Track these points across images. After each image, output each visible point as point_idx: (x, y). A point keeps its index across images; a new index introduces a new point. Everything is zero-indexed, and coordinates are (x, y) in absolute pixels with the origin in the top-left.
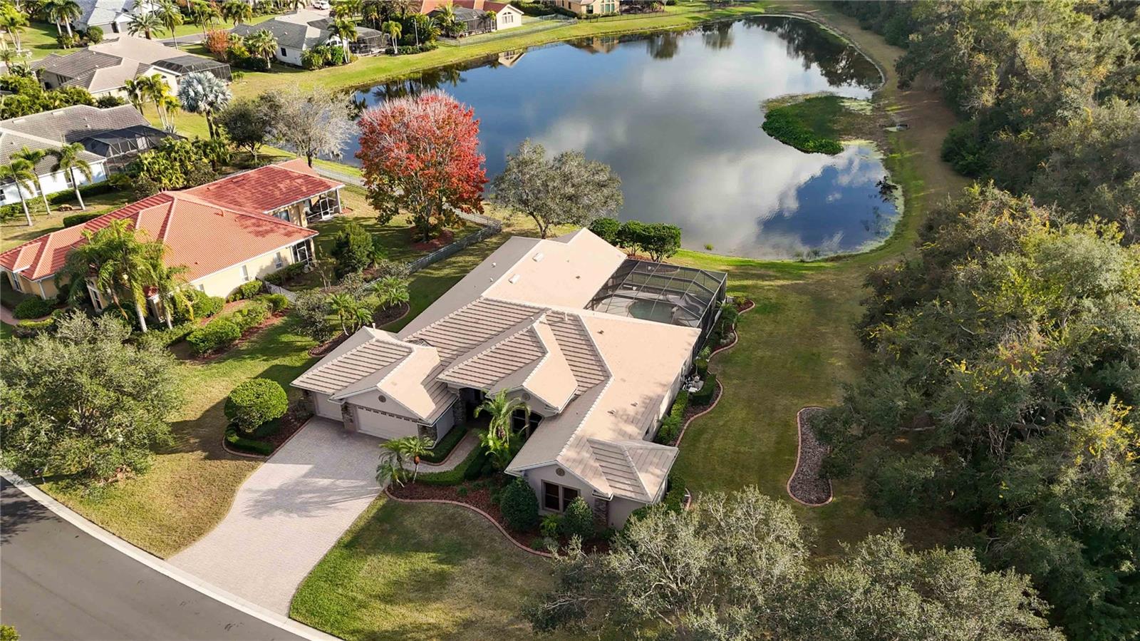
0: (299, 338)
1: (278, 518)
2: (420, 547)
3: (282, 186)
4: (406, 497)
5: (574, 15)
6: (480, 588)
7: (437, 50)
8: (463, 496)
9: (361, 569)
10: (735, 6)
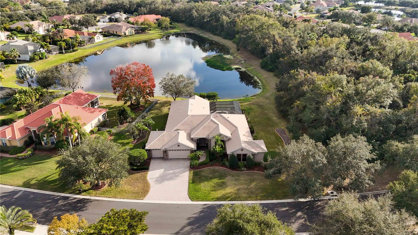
0: (124, 141)
1: (166, 183)
2: (211, 178)
3: (82, 98)
4: (198, 169)
5: (120, 36)
6: (234, 182)
7: (78, 51)
8: (212, 165)
9: (201, 187)
10: (170, 30)
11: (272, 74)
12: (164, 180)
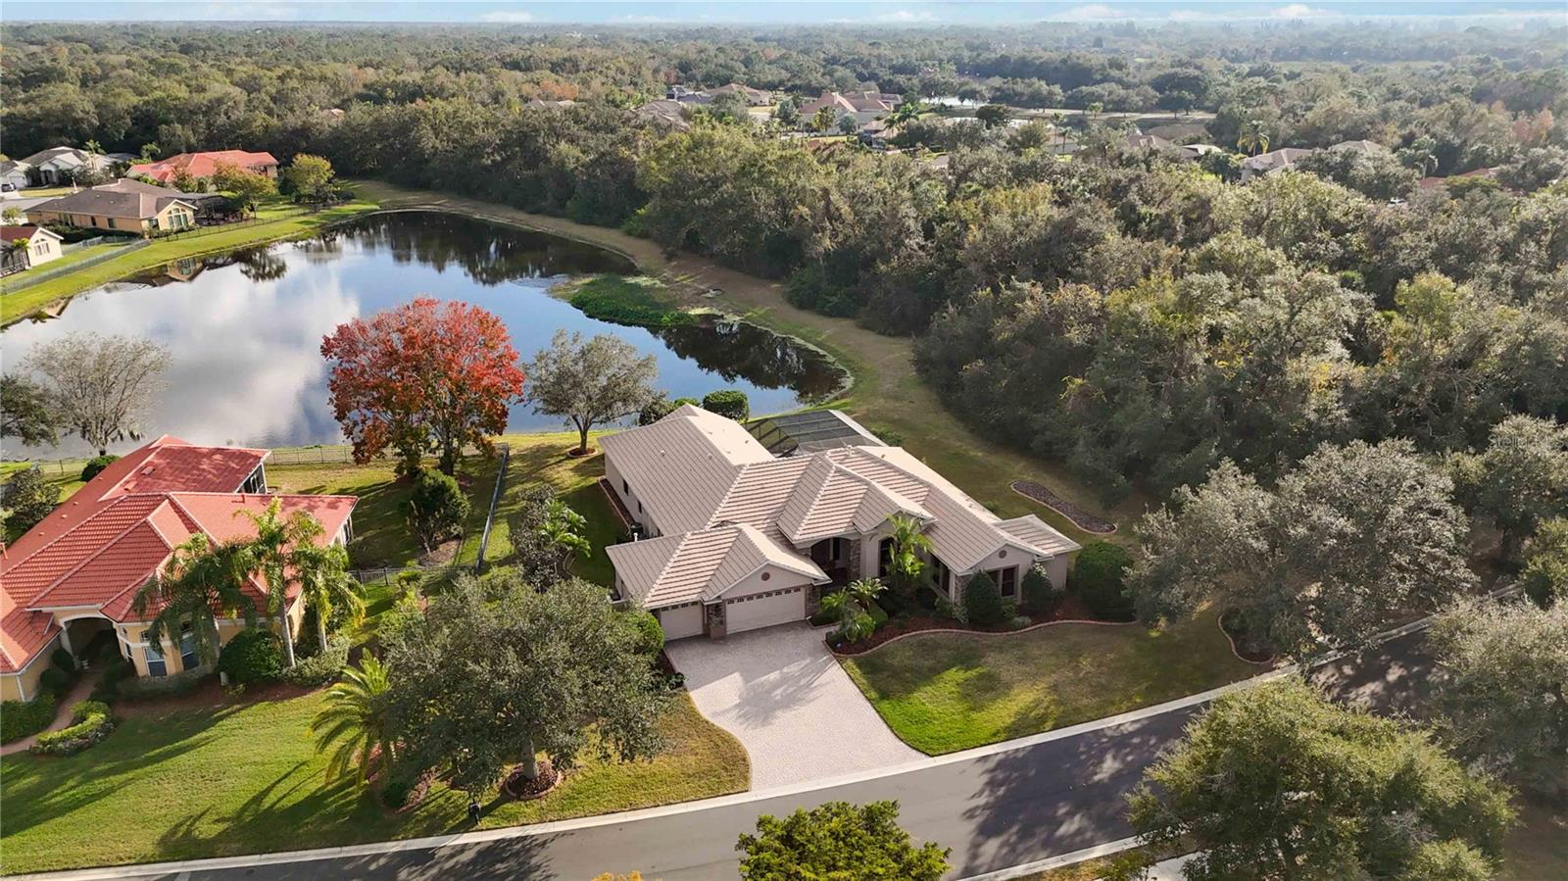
1: (787, 716)
2: (936, 671)
3: (205, 467)
4: (866, 650)
6: (1023, 668)
9: (923, 704)
10: (338, 204)
11: (846, 323)
12: (774, 710)
